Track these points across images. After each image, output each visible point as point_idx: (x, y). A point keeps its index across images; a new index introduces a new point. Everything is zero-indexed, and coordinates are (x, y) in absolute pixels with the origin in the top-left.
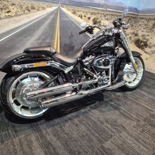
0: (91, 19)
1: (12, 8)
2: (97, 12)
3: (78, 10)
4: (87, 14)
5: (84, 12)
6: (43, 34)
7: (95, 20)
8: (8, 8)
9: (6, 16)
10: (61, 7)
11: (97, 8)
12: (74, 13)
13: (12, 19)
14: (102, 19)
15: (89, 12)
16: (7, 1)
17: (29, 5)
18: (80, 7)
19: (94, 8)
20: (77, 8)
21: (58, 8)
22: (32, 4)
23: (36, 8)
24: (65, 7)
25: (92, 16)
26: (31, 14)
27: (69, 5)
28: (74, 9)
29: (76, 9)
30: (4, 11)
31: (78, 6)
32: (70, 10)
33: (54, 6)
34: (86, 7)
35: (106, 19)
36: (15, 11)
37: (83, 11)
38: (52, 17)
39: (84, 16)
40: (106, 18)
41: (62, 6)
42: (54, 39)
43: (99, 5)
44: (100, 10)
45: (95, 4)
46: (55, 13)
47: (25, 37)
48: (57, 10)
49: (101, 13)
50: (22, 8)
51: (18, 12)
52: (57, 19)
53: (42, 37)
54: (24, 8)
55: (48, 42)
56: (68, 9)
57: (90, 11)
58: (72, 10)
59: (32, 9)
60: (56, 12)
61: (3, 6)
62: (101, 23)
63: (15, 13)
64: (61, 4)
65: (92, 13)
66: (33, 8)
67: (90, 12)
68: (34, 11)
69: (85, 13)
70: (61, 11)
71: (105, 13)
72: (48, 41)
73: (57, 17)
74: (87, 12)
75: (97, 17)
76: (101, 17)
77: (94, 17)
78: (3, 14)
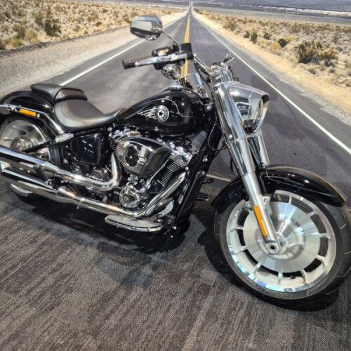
0: (289, 46)
1: (102, 18)
2: (316, 24)
3: (243, 19)
4: (274, 32)
5: (263, 25)
7: (307, 48)
8: (97, 17)
9: (95, 31)
10: (194, 13)
11: (319, 11)
12: (231, 26)
13: (103, 36)
14: (342, 47)
15: (283, 24)
16: (98, 6)
17: (129, 11)
19: (306, 11)
20: (242, 14)
21: (188, 14)
22: (133, 9)
24: (204, 12)
25: (293, 36)
27: (217, 6)
28: (230, 15)
29: (239, 17)
30: (92, 23)
31: (244, 8)
32: (219, 19)
33: (178, 12)
34: (274, 11)
36: (107, 22)
37: (260, 22)
39: (263, 34)
41: (197, 11)
44: (333, 16)
48: (185, 19)
49: (338, 29)
50: (117, 17)
51: (112, 24)
54: (120, 18)
56: (213, 18)
57: (286, 21)
58: (224, 20)
60: (181, 24)
61: (92, 15)
62: (333, 61)
63: (106, 27)
64: (194, 5)
65: (296, 26)
67: (285, 25)
69: (268, 28)
70: (194, 21)
74: (275, 24)
75: (316, 41)
76: (335, 40)
77: (304, 38)
78: (92, 28)
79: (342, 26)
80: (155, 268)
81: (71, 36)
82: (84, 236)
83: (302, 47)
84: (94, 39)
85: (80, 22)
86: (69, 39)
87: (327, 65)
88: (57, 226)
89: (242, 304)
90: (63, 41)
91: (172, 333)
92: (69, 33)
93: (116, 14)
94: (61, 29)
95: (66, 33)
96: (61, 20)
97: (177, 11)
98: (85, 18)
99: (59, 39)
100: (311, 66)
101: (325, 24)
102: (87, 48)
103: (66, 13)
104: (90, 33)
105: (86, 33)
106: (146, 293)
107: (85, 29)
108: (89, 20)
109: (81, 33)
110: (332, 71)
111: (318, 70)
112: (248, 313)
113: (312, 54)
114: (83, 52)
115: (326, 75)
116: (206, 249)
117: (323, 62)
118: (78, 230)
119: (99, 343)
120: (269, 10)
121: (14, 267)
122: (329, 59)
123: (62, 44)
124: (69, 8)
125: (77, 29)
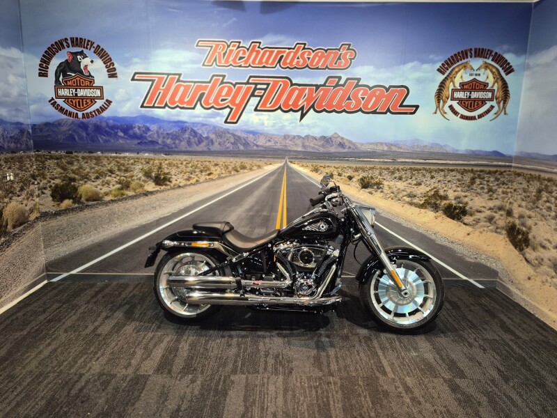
0: (354, 179)
1: (214, 169)
2: (368, 166)
3: (323, 165)
4: (344, 171)
5: (337, 168)
6: (257, 203)
7: (365, 180)
8: (209, 169)
9: (206, 179)
10: (289, 163)
12: (316, 170)
13: (214, 182)
14: (385, 178)
15: (348, 167)
16: (210, 162)
17: (238, 165)
18: (328, 160)
20: (322, 163)
21: (285, 164)
22: (242, 163)
23: (248, 167)
24: (296, 162)
25: (356, 173)
26: (239, 176)
27: (305, 159)
28: (314, 164)
29: (320, 165)
30: (204, 174)
31: (323, 159)
32: (307, 166)
33: (278, 163)
34: (342, 160)
35: (395, 178)
36: (218, 172)
37: (334, 167)
38: (273, 178)
39: (337, 174)
40: (397, 175)
41: (291, 162)
42: (277, 212)
43: (373, 154)
45: (364, 152)
46: (278, 172)
47: (230, 207)
48: (283, 168)
49: (381, 168)
50: (228, 168)
51: (222, 173)
52: (282, 181)
53: (256, 208)
54: (230, 168)
55: (266, 216)
56: (303, 166)
57: (350, 165)
58: (311, 166)
59: (241, 169)
60: (279, 170)
61: (204, 168)
62: (381, 186)
63: (217, 176)
64: (289, 158)
65: (356, 168)
66: (243, 167)
67: (350, 168)
68: (245, 171)
69: (340, 170)
70: (289, 168)
71: (392, 167)
72: (265, 213)
73: (282, 178)
74: (344, 168)
75: (370, 176)
76: (380, 174)
77: (362, 175)
78: (203, 177)
79: (383, 167)
80: (328, 336)
81: (181, 185)
82: (260, 333)
83: (362, 179)
84: (206, 184)
85: (191, 174)
86: (179, 187)
87: (378, 188)
88: (233, 333)
89: (394, 339)
90: (173, 188)
91: (372, 362)
92: (180, 182)
93: (227, 167)
94: (171, 180)
95: (177, 182)
96: (173, 173)
97: (276, 163)
98: (197, 170)
99: (169, 187)
100: (369, 190)
101: (373, 166)
102: (197, 192)
103: (178, 167)
104: (201, 181)
105: (197, 181)
106: (338, 350)
107: (197, 178)
108: (201, 171)
109: (193, 181)
110: (382, 192)
111: (373, 192)
112: (400, 342)
113: (368, 183)
114: (192, 196)
115: (378, 194)
116: (347, 319)
117: (376, 187)
118: (252, 331)
119: (338, 377)
120: (339, 160)
121: (236, 361)
122: (379, 185)
123: (173, 191)
124: (182, 164)
125: (188, 179)
